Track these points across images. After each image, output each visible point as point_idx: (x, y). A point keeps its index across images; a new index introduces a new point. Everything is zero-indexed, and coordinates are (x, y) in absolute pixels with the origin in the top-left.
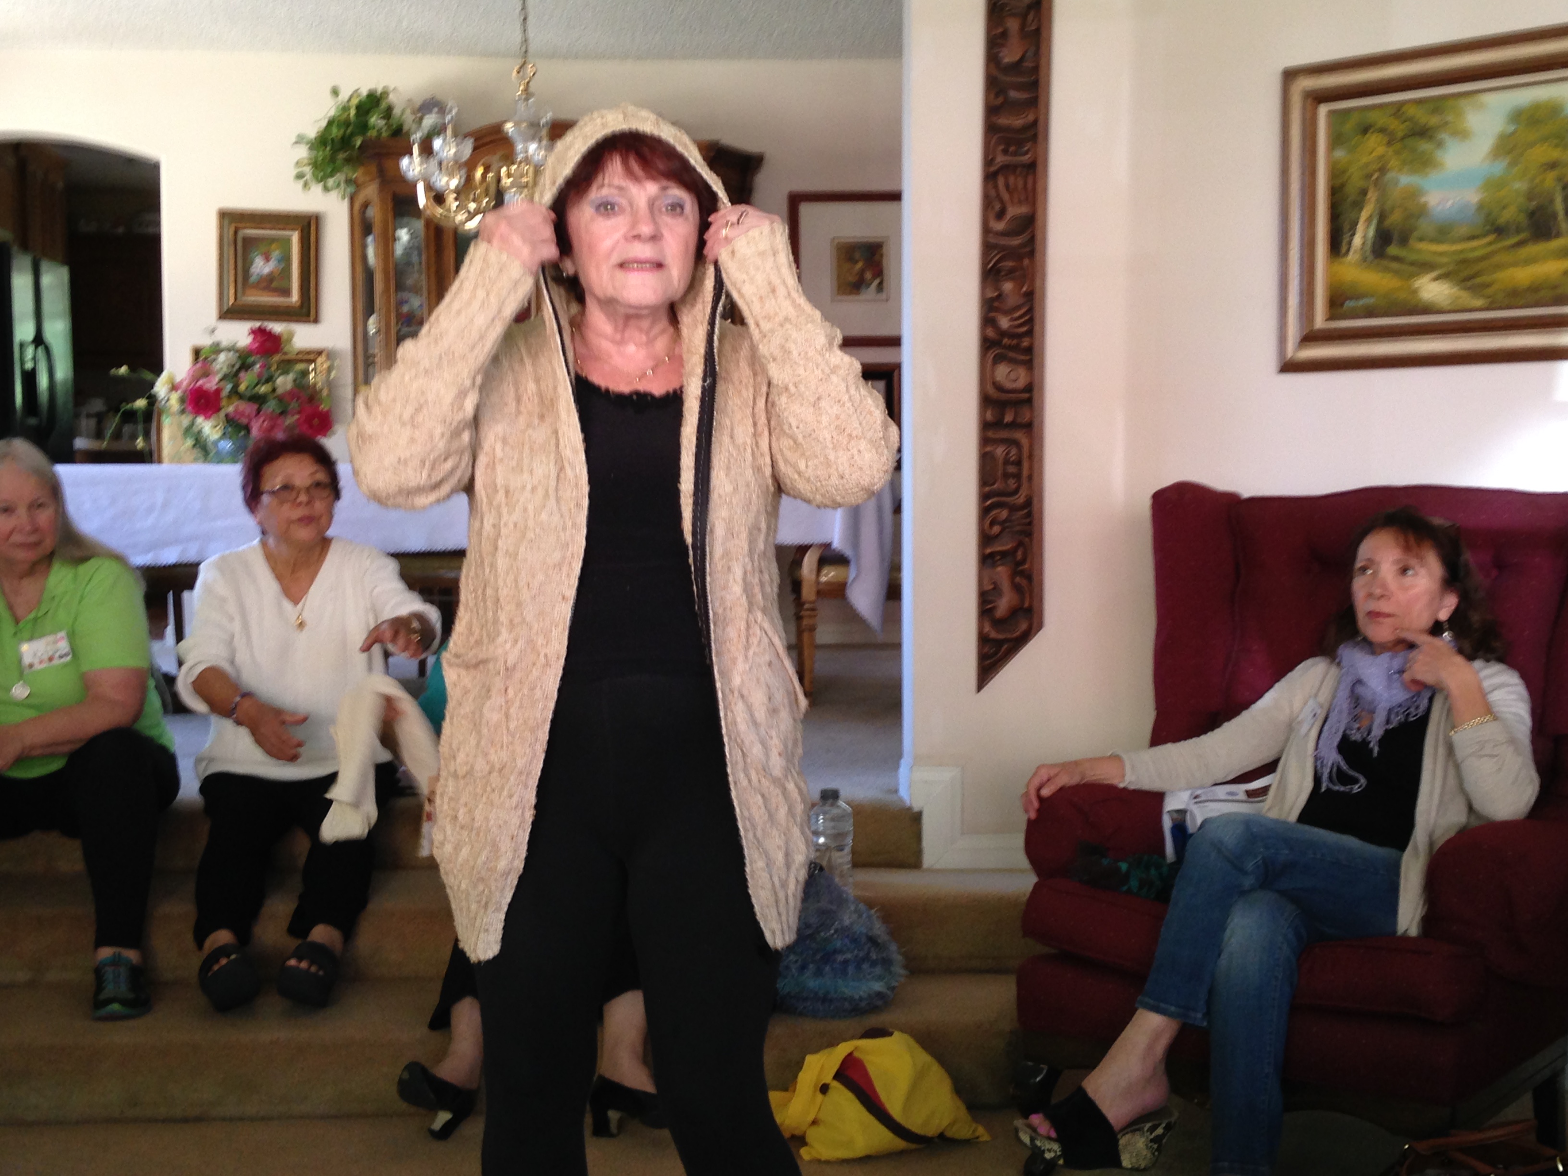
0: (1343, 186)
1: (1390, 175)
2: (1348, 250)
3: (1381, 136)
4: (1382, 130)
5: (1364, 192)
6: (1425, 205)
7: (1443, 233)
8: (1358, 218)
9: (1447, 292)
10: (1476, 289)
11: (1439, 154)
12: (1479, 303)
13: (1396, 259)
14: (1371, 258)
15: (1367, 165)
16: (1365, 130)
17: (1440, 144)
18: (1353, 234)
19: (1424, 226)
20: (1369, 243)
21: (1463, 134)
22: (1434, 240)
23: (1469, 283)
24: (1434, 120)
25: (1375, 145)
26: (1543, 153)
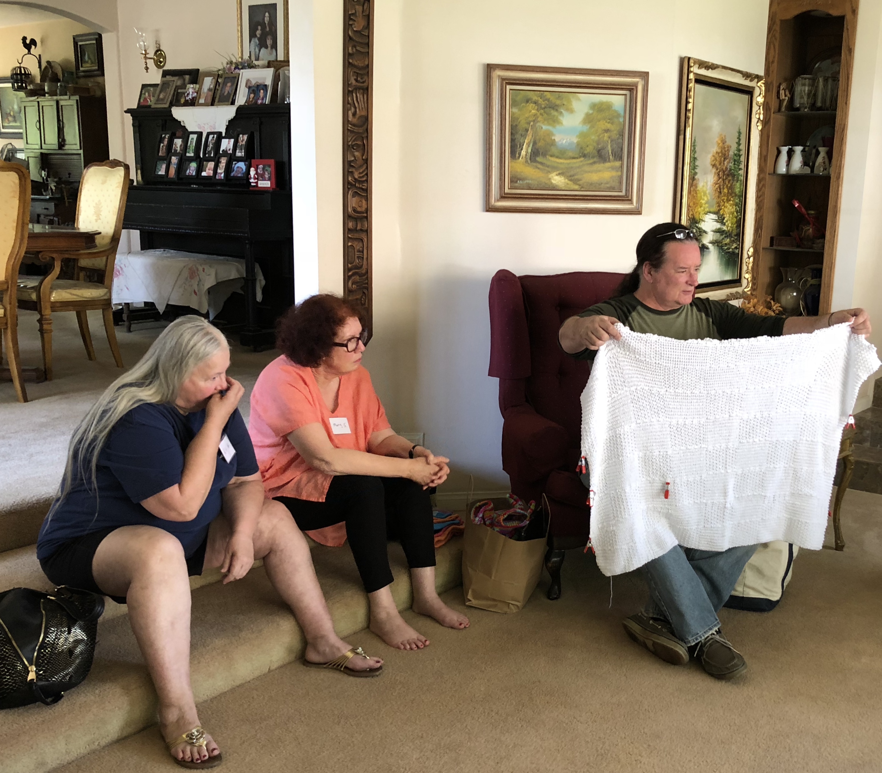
0: (516, 125)
1: (538, 124)
2: (519, 157)
3: (534, 105)
4: (535, 103)
5: (527, 130)
6: (554, 140)
7: (562, 154)
8: (524, 142)
9: (563, 181)
10: (575, 181)
11: (561, 118)
12: (576, 187)
13: (541, 163)
14: (529, 161)
15: (527, 118)
16: (527, 101)
17: (561, 113)
18: (522, 149)
19: (554, 150)
20: (529, 155)
21: (571, 111)
22: (557, 157)
23: (573, 178)
24: (558, 102)
25: (532, 110)
26: (604, 125)
